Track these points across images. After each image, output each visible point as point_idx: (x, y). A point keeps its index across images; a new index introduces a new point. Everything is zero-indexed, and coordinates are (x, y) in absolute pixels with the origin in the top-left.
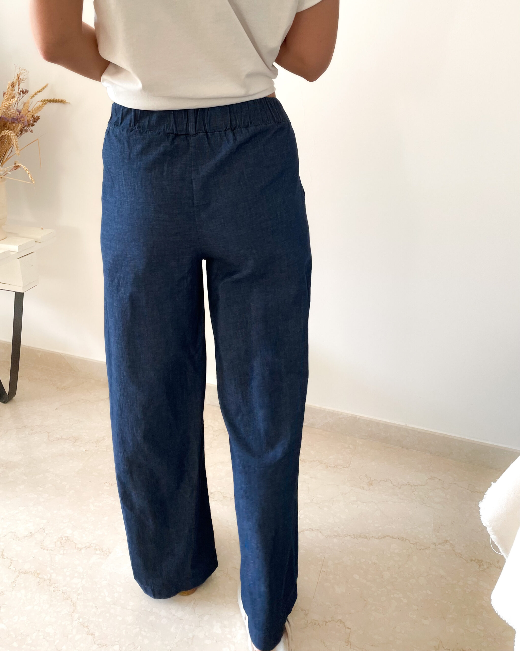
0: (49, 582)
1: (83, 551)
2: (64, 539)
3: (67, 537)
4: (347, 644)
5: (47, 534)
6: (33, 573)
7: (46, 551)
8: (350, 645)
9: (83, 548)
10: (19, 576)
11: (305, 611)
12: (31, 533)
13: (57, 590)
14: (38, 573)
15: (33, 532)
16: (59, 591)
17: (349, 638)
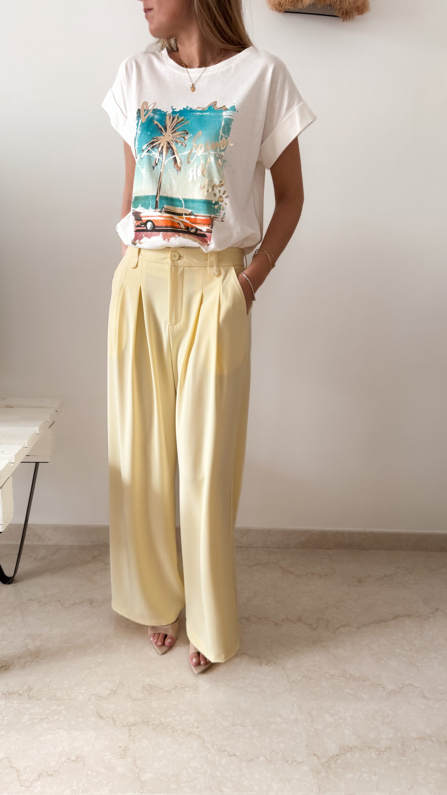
0: (162, 725)
1: (173, 692)
2: (147, 687)
3: (150, 685)
4: (425, 699)
5: (128, 687)
6: (142, 722)
7: (139, 702)
8: (428, 698)
9: (170, 690)
10: (130, 730)
11: (381, 685)
12: (112, 690)
13: (175, 730)
14: (146, 722)
15: (114, 690)
16: (178, 730)
17: (424, 695)
